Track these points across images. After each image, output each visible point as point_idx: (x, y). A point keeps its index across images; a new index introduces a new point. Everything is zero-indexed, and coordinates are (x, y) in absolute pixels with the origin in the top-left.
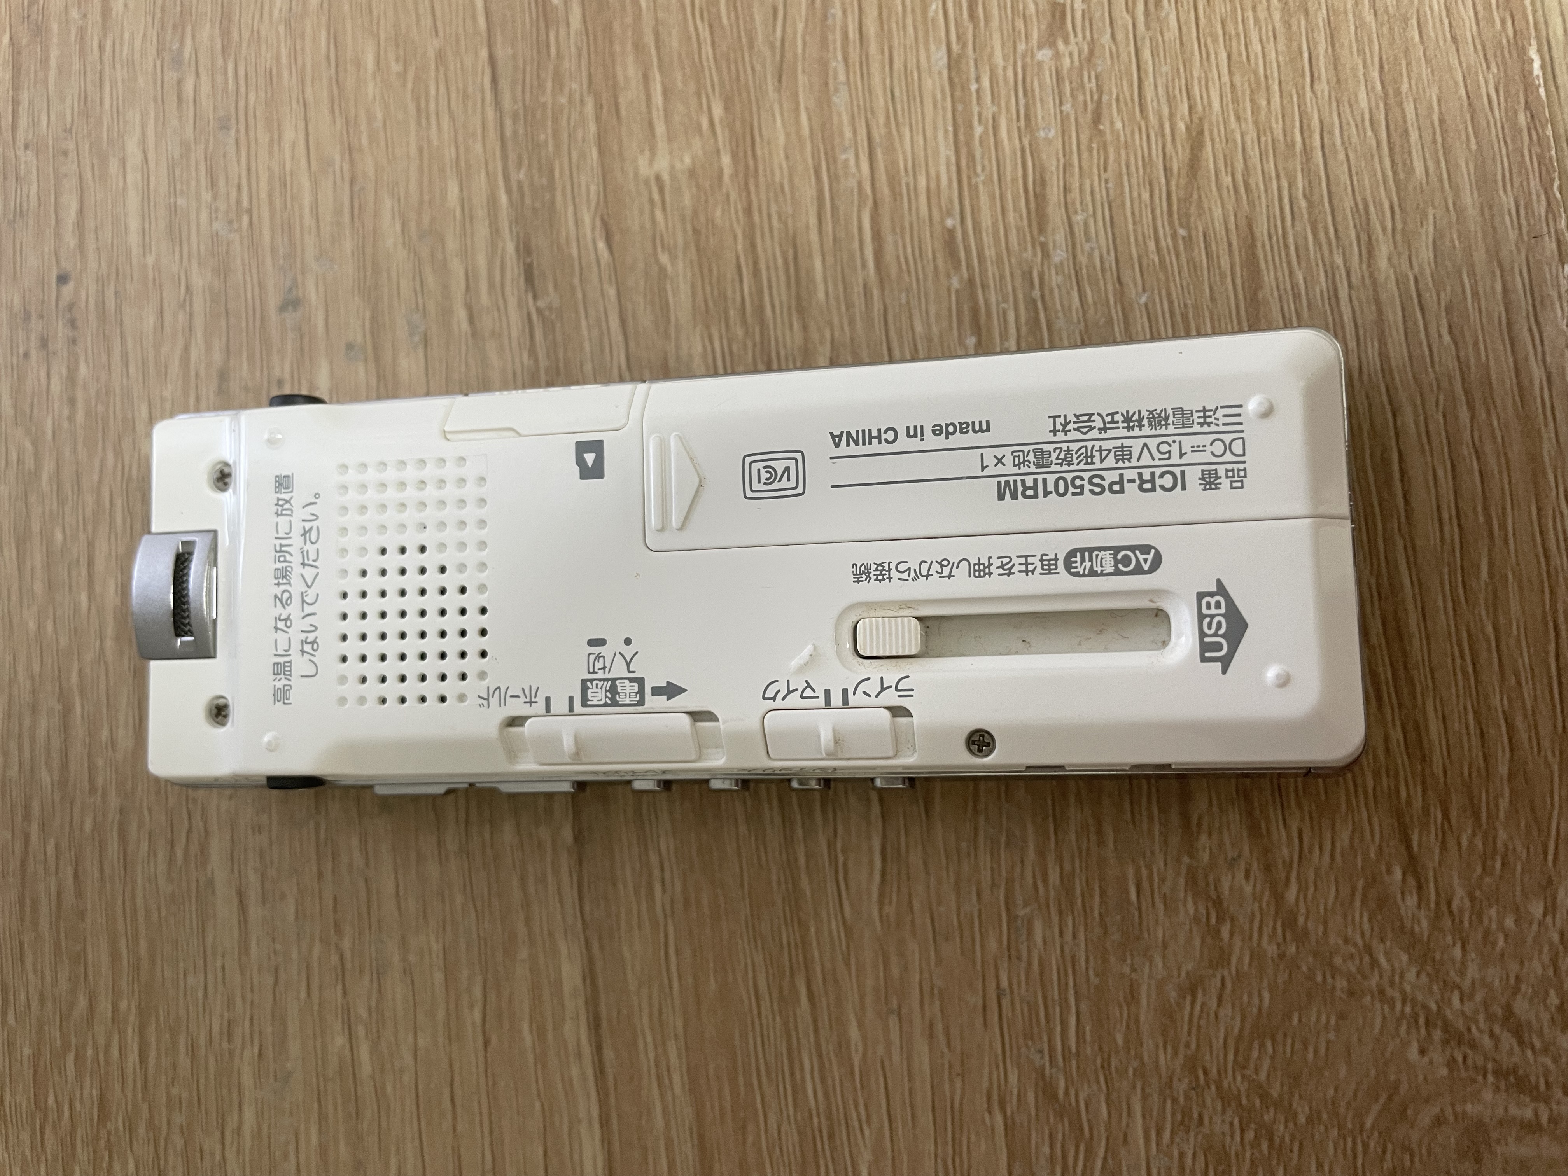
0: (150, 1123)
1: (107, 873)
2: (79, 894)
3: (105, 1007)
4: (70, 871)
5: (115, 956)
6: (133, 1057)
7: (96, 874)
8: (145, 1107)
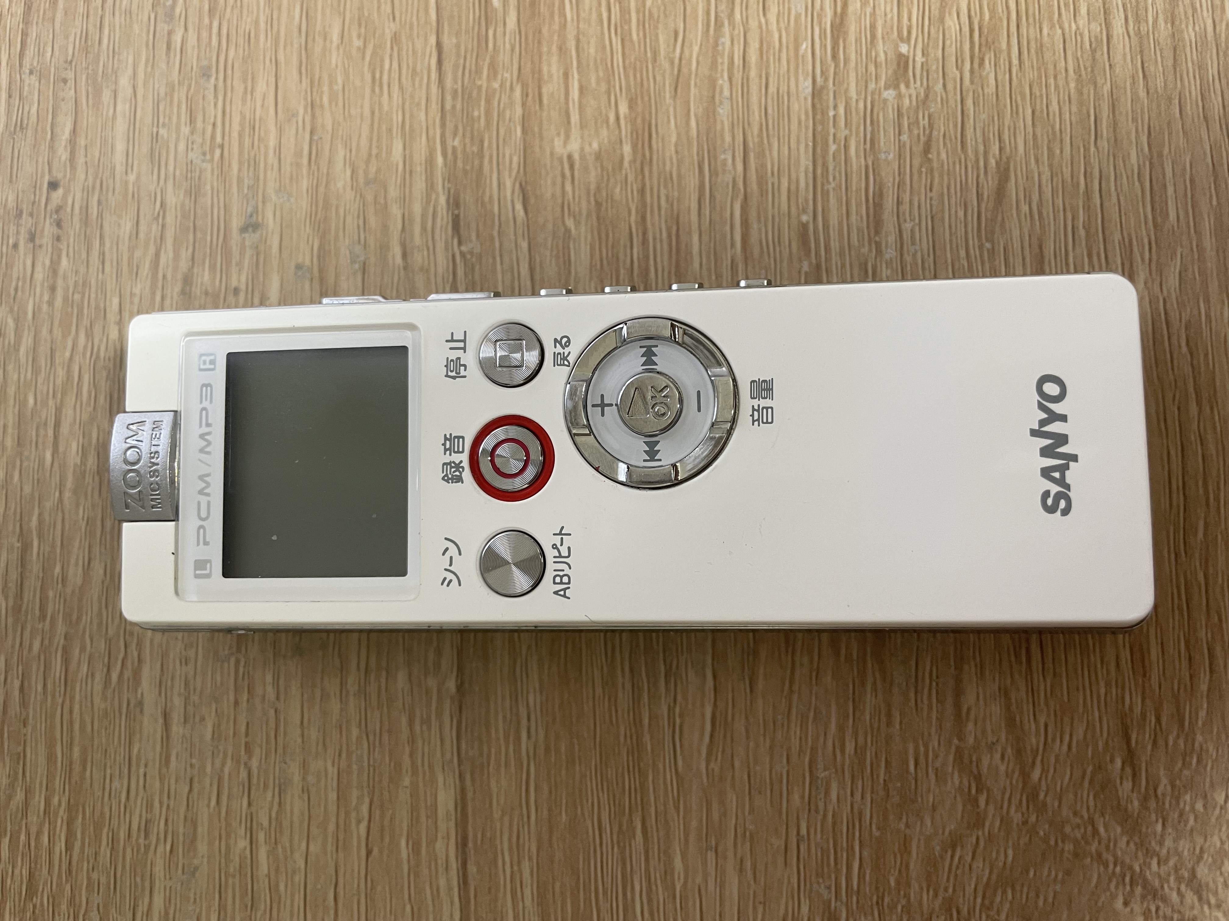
0: (72, 901)
1: (50, 686)
2: (24, 704)
3: (38, 801)
4: (17, 684)
5: (51, 758)
6: (60, 846)
7: (40, 688)
8: (68, 887)
